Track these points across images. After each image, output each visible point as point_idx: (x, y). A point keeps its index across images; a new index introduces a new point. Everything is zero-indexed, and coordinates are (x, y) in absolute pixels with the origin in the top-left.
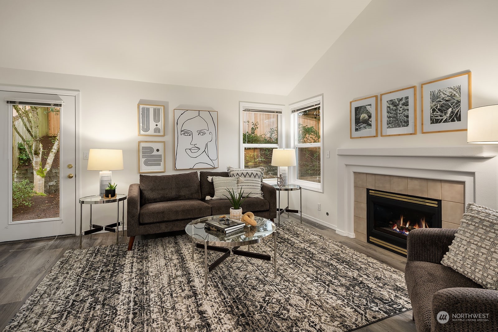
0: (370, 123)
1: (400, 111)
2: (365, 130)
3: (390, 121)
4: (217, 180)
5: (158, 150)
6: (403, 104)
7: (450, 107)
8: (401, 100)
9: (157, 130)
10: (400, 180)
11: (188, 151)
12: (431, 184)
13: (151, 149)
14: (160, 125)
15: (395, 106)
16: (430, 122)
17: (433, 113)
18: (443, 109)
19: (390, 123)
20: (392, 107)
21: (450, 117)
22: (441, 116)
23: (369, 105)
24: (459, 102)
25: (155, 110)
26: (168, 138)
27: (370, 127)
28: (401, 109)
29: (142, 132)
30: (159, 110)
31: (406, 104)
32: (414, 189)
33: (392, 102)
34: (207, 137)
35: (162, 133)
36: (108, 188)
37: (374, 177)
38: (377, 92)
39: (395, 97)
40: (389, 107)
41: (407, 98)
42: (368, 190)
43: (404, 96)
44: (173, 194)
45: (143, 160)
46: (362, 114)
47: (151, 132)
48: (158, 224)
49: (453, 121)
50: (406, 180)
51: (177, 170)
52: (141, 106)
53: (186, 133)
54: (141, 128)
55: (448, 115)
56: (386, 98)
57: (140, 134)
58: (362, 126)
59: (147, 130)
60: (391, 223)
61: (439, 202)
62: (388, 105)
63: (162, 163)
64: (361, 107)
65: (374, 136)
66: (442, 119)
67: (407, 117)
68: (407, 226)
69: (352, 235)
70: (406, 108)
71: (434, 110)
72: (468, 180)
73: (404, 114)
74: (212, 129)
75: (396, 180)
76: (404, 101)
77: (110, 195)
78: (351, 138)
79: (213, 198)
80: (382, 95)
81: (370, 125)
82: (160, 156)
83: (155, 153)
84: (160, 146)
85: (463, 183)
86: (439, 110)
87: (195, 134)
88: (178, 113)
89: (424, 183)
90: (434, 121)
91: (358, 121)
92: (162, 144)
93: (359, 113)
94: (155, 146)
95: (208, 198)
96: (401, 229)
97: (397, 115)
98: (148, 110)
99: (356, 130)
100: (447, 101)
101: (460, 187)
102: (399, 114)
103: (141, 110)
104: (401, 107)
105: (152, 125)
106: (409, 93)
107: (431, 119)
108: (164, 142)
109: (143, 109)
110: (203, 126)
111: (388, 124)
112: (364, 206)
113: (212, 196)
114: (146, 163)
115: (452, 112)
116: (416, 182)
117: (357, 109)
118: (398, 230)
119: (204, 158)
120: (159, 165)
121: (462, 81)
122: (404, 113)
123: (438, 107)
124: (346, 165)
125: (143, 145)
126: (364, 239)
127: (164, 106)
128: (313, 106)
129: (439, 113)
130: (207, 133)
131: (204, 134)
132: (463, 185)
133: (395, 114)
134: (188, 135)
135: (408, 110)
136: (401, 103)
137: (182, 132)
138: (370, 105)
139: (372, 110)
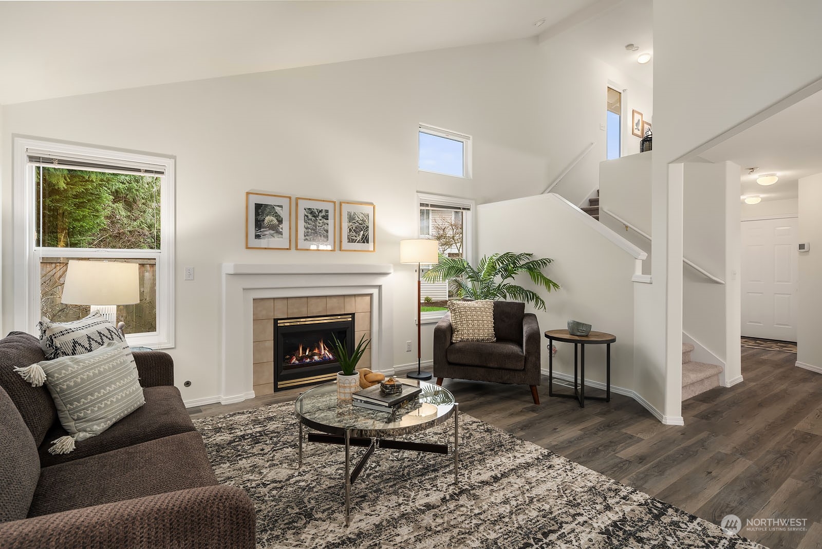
0: (281, 230)
1: (319, 223)
2: (272, 239)
3: (308, 232)
6: (323, 217)
7: (362, 230)
8: (321, 211)
10: (319, 300)
12: (347, 299)
15: (314, 216)
16: (347, 240)
17: (350, 232)
18: (357, 231)
19: (308, 235)
20: (310, 216)
21: (362, 239)
22: (355, 237)
23: (278, 206)
24: (368, 227)
27: (280, 235)
28: (320, 222)
31: (326, 217)
32: (334, 307)
33: (311, 211)
37: (285, 301)
38: (295, 193)
39: (315, 206)
40: (307, 216)
41: (327, 211)
42: (276, 321)
43: (324, 208)
46: (268, 215)
49: (364, 242)
50: (324, 300)
55: (361, 237)
56: (303, 205)
58: (266, 233)
60: (288, 357)
61: (353, 315)
62: (307, 214)
64: (266, 206)
65: (287, 249)
66: (356, 240)
67: (327, 231)
68: (307, 354)
69: (252, 394)
70: (325, 221)
71: (350, 230)
72: (375, 292)
73: (324, 228)
75: (314, 301)
76: (323, 214)
78: (247, 248)
80: (297, 199)
81: (281, 233)
85: (371, 295)
86: (354, 230)
89: (342, 299)
90: (351, 240)
91: (259, 224)
93: (263, 213)
96: (300, 359)
97: (316, 227)
99: (257, 237)
100: (360, 224)
101: (368, 298)
102: (319, 226)
104: (320, 220)
106: (329, 207)
107: (348, 238)
111: (305, 236)
112: (270, 344)
115: (363, 235)
116: (335, 300)
117: (258, 207)
118: (297, 362)
121: (368, 210)
122: (324, 226)
123: (354, 228)
124: (244, 289)
126: (270, 390)
128: (139, 170)
129: (354, 234)
132: (369, 297)
133: (313, 225)
135: (328, 224)
136: (321, 215)
138: (281, 207)
139: (283, 214)
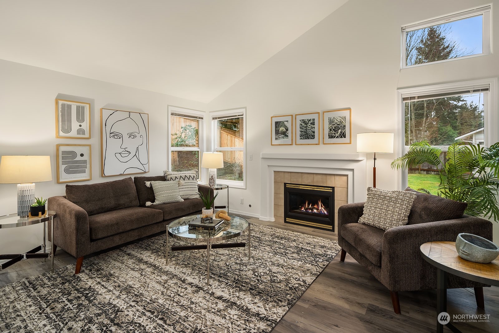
0: (287, 134)
1: (309, 128)
2: (283, 139)
3: (302, 134)
4: (157, 185)
5: (82, 155)
6: (311, 124)
7: (340, 129)
8: (310, 120)
9: (80, 131)
10: (309, 175)
11: (118, 155)
12: (328, 177)
13: (73, 154)
14: (85, 125)
15: (305, 124)
16: (328, 137)
17: (330, 131)
18: (336, 130)
19: (302, 136)
20: (303, 125)
21: (340, 135)
22: (335, 134)
23: (286, 121)
24: (345, 126)
25: (78, 108)
26: (95, 141)
27: (287, 137)
28: (310, 127)
29: (62, 134)
30: (83, 108)
31: (313, 124)
32: (318, 181)
33: (304, 121)
34: (138, 141)
35: (87, 135)
36: (35, 204)
37: (290, 174)
38: (294, 112)
39: (306, 118)
40: (302, 125)
41: (314, 120)
42: (285, 184)
43: (312, 118)
44: (112, 203)
45: (62, 167)
46: (281, 127)
47: (74, 133)
48: (111, 238)
49: (341, 137)
50: (312, 175)
51: (105, 176)
52: (61, 102)
53: (115, 135)
54: (60, 128)
55: (339, 134)
56: (299, 118)
57: (58, 137)
58: (280, 136)
59: (69, 130)
60: (300, 206)
61: (333, 188)
62: (301, 123)
63: (87, 170)
64: (280, 122)
65: (290, 145)
66: (335, 136)
67: (314, 132)
68: (310, 207)
69: (273, 219)
70: (313, 126)
71: (330, 130)
72: (350, 173)
73: (312, 130)
74: (143, 132)
75: (306, 175)
76: (312, 121)
77: (40, 213)
78: (272, 145)
79: (154, 203)
80: (296, 115)
81: (287, 136)
82: (85, 162)
83: (79, 158)
84: (85, 150)
85: (347, 176)
86: (334, 130)
87: (126, 137)
88: (106, 113)
89: (324, 177)
90: (331, 137)
91: (277, 132)
92: (88, 148)
93: (278, 126)
94: (78, 150)
95: (148, 203)
96: (306, 209)
97: (307, 130)
98: (69, 107)
99: (276, 139)
100: (338, 125)
101: (345, 178)
102: (309, 130)
103: (60, 107)
104: (310, 126)
105: (75, 125)
106: (315, 117)
107: (329, 135)
108: (90, 146)
109: (63, 105)
110: (134, 129)
111: (300, 136)
112: (282, 196)
113: (153, 201)
114: (67, 171)
115: (341, 132)
116: (319, 176)
117: (277, 123)
118: (304, 210)
119: (134, 163)
120: (85, 172)
121: (346, 113)
122: (312, 129)
123: (333, 128)
124: (268, 166)
125: (62, 149)
126: (282, 220)
127: (90, 104)
128: (236, 116)
129: (334, 132)
130: (138, 136)
131: (135, 137)
132: (346, 177)
133: (305, 130)
134: (118, 137)
135: (314, 128)
136: (310, 122)
137: (112, 135)
138: (287, 121)
139: (289, 125)
